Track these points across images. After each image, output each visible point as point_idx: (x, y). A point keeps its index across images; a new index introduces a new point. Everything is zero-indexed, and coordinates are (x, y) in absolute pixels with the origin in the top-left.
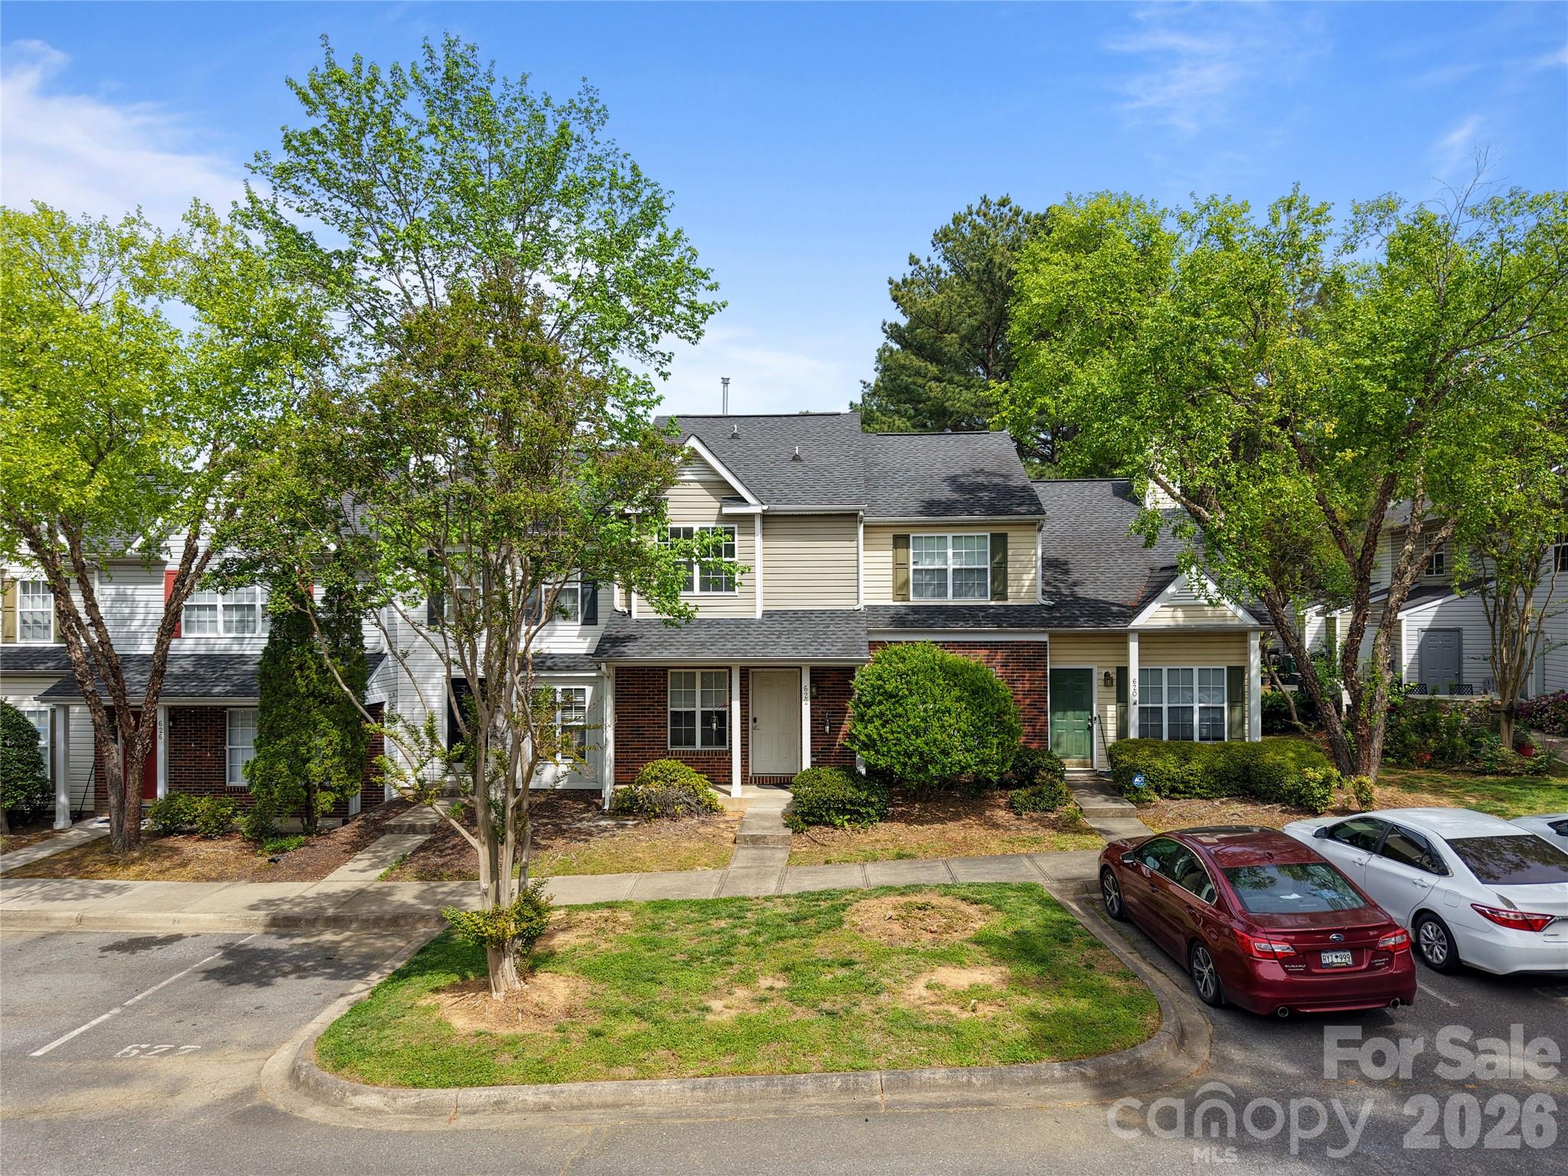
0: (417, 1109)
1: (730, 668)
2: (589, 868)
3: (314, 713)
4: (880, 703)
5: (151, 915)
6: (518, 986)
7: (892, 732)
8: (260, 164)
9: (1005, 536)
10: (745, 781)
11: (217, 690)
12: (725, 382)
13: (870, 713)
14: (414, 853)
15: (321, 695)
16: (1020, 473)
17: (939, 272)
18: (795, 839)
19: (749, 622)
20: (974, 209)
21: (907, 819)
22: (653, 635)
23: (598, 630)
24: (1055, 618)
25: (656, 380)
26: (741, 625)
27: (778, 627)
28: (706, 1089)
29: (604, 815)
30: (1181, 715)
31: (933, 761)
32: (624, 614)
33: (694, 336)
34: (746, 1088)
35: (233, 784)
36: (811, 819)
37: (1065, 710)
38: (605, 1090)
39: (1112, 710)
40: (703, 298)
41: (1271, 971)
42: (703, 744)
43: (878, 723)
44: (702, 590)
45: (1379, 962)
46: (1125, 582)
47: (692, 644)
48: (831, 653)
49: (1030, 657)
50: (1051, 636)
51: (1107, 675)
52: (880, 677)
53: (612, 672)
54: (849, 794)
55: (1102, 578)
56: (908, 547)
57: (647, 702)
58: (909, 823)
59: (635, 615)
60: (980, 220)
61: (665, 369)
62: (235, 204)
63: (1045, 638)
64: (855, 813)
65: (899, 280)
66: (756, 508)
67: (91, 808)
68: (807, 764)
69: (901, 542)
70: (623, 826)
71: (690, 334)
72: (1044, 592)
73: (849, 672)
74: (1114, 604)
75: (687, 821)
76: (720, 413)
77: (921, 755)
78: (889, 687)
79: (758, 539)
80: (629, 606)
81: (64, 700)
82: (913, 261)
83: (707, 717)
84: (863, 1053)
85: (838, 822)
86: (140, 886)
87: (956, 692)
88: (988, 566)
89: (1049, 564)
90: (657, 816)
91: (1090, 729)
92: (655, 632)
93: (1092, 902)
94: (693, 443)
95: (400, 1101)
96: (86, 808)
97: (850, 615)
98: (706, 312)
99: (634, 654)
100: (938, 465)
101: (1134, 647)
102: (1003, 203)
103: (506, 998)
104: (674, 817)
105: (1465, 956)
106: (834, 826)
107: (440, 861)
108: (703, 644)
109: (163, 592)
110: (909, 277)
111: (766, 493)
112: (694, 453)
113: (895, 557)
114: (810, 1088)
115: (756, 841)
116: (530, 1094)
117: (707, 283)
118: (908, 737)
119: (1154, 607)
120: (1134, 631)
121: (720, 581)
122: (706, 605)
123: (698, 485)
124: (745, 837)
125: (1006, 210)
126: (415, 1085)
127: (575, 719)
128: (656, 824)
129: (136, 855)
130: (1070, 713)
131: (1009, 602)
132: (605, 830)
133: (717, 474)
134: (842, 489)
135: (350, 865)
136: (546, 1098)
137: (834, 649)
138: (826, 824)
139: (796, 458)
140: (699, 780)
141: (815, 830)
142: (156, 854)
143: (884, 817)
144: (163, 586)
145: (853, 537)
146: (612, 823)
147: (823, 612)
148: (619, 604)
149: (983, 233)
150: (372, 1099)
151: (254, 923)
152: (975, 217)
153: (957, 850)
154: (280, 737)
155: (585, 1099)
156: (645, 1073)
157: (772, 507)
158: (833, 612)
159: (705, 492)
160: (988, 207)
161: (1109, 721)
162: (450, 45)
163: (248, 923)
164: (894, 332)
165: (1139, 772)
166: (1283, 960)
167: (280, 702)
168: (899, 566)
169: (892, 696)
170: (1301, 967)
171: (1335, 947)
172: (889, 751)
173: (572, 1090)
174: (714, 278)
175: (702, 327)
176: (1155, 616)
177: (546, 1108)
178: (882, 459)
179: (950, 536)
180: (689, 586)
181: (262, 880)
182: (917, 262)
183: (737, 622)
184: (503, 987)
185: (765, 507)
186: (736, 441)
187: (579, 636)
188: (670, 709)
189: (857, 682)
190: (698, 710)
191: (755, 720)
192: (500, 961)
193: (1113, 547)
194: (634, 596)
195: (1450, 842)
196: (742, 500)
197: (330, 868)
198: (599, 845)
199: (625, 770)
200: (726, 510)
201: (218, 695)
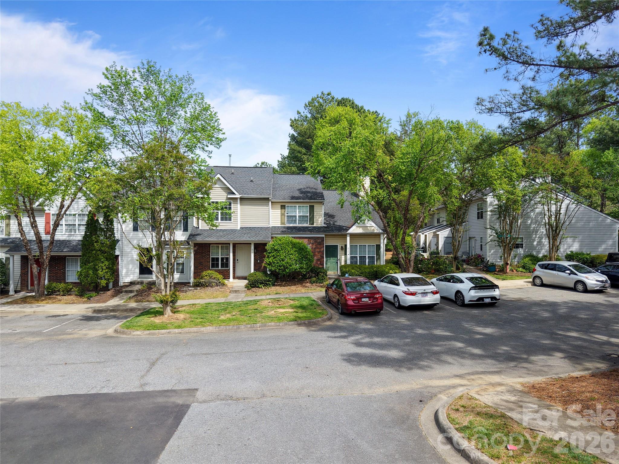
0: (149, 334)
1: (229, 244)
2: (187, 298)
3: (100, 256)
4: (273, 252)
5: (57, 310)
6: (171, 314)
7: (276, 260)
8: (90, 92)
9: (313, 206)
10: (234, 278)
11: (65, 250)
12: (230, 156)
13: (270, 255)
14: (132, 297)
15: (102, 250)
16: (320, 187)
17: (307, 117)
18: (248, 292)
19: (236, 230)
20: (319, 96)
21: (280, 285)
22: (206, 234)
23: (188, 233)
24: (328, 230)
25: (207, 159)
26: (233, 231)
27: (245, 232)
28: (218, 328)
29: (190, 287)
30: (363, 258)
31: (287, 268)
32: (197, 228)
33: (218, 147)
34: (228, 328)
35: (68, 281)
36: (253, 286)
37: (330, 257)
38: (195, 329)
39: (343, 257)
40: (221, 136)
41: (351, 303)
42: (221, 267)
43: (272, 258)
44: (221, 220)
45: (375, 300)
46: (349, 220)
47: (218, 236)
48: (259, 239)
49: (319, 242)
50: (326, 235)
51: (342, 247)
52: (273, 245)
53: (193, 245)
54: (263, 278)
55: (342, 219)
56: (285, 209)
57: (204, 254)
58: (281, 286)
59: (200, 228)
60: (321, 101)
61: (210, 155)
62: (80, 104)
63: (323, 236)
64: (266, 284)
65: (293, 119)
66: (238, 196)
67: (20, 289)
68: (252, 271)
69: (283, 207)
70: (196, 289)
71: (217, 146)
72: (325, 223)
73: (265, 244)
74: (344, 226)
75: (216, 288)
76: (228, 166)
77: (284, 266)
78: (275, 248)
79: (239, 205)
80: (198, 225)
81: (12, 253)
82: (299, 113)
83: (222, 259)
84: (256, 321)
85: (260, 286)
86: (48, 305)
87: (294, 249)
88: (308, 215)
89: (326, 215)
90: (207, 286)
91: (337, 263)
92: (206, 233)
93: (324, 300)
94: (219, 176)
95: (145, 333)
96: (17, 289)
97: (267, 228)
98: (221, 140)
99: (199, 239)
100: (296, 184)
101: (348, 238)
102: (328, 95)
103: (168, 316)
104: (212, 287)
105: (401, 304)
106: (260, 288)
107: (141, 298)
108: (221, 236)
109: (44, 220)
110: (297, 119)
111: (241, 191)
112: (219, 179)
113: (281, 212)
114: (243, 327)
115: (236, 291)
116: (177, 331)
117: (222, 132)
118: (280, 261)
119: (354, 227)
120: (348, 234)
121: (227, 217)
122: (223, 225)
123: (220, 189)
124: (233, 291)
125: (329, 97)
126: (148, 330)
127: (181, 261)
128: (206, 288)
129: (43, 298)
130: (332, 258)
131: (315, 225)
132: (191, 290)
133: (226, 186)
134: (265, 191)
135: (113, 300)
136: (181, 331)
137: (261, 238)
138: (257, 287)
139: (251, 181)
140: (220, 276)
141: (254, 289)
142: (50, 299)
143: (274, 285)
144: (44, 218)
145: (268, 205)
146: (193, 288)
147: (259, 227)
148: (195, 225)
149: (321, 105)
150: (138, 333)
151: (89, 312)
152: (319, 99)
153: (292, 292)
154: (89, 263)
155: (190, 331)
156: (204, 326)
157: (243, 196)
158: (261, 228)
159: (222, 191)
160: (324, 95)
161: (342, 260)
162: (148, 63)
163: (86, 312)
164: (293, 138)
165: (347, 273)
166: (353, 300)
167: (89, 252)
168: (282, 215)
169: (276, 250)
170: (357, 302)
171: (365, 297)
172: (275, 266)
173: (186, 330)
174: (224, 131)
175: (221, 144)
176: (355, 230)
177: (180, 333)
178: (279, 182)
179: (297, 206)
180: (217, 219)
181: (86, 303)
182: (300, 113)
183: (232, 230)
184: (167, 314)
185: (241, 196)
186: (233, 175)
187: (182, 235)
188: (211, 257)
189: (267, 247)
190: (220, 257)
191: (237, 260)
192: (166, 307)
193: (348, 210)
194: (200, 221)
195: (401, 278)
196: (234, 193)
197: (108, 301)
198: (189, 294)
199: (197, 274)
200: (229, 196)
201: (65, 252)
